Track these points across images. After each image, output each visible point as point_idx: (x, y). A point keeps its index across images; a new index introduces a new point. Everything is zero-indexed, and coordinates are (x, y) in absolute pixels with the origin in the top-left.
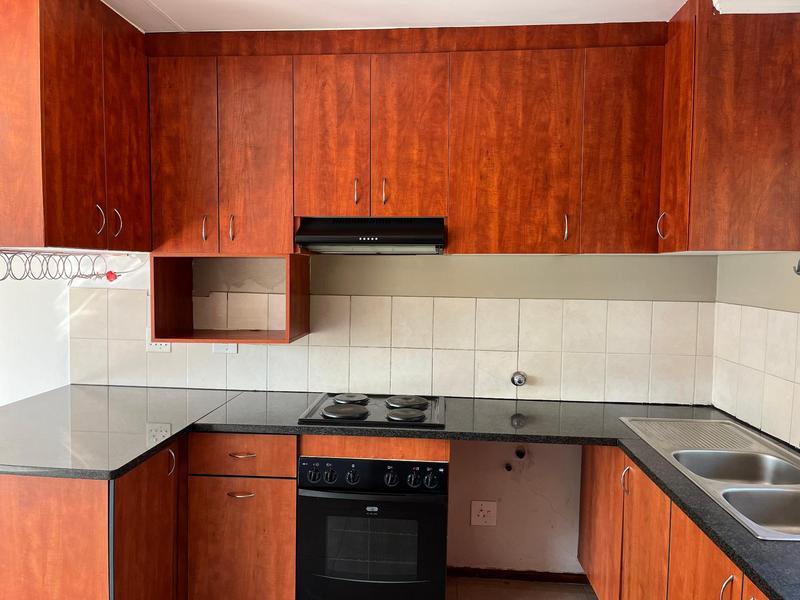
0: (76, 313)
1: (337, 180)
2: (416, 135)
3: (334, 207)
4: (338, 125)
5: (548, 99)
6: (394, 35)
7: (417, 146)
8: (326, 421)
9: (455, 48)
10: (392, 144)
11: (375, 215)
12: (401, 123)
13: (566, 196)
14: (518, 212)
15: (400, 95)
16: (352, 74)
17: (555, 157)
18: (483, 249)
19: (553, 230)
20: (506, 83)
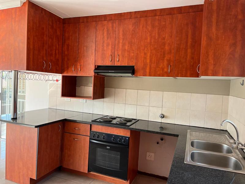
0: (51, 89)
1: (106, 55)
2: (127, 42)
3: (105, 63)
4: (107, 40)
5: (166, 30)
6: (123, 14)
7: (127, 45)
8: (100, 122)
9: (139, 17)
10: (121, 45)
11: (115, 65)
12: (123, 39)
13: (170, 60)
14: (155, 64)
15: (123, 31)
16: (111, 26)
17: (167, 48)
18: (145, 75)
19: (166, 70)
20: (153, 26)
